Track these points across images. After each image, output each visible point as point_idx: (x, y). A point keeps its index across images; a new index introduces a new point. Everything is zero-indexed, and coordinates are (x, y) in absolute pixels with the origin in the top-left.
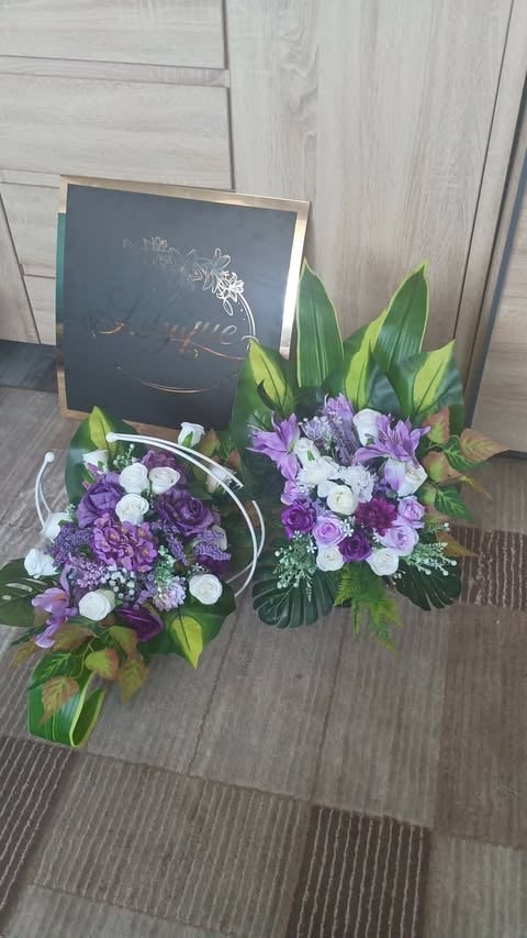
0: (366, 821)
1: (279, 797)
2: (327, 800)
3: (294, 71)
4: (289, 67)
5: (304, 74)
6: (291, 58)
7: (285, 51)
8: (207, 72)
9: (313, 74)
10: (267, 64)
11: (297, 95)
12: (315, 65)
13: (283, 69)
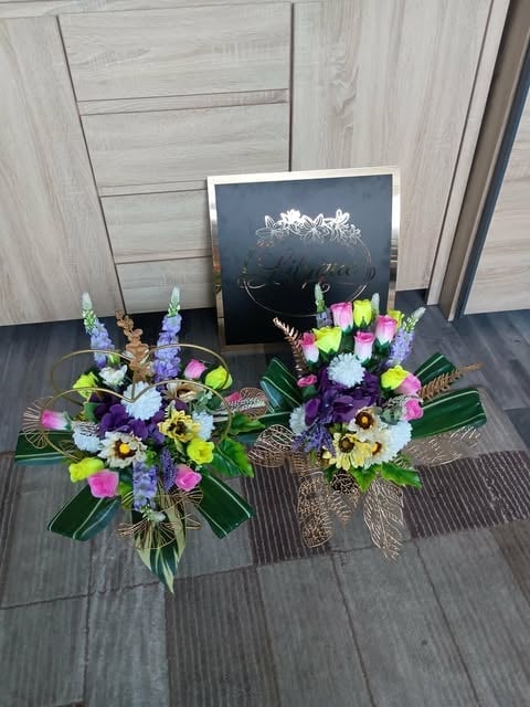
3: (340, 85)
4: (336, 82)
5: (346, 85)
6: (338, 76)
7: (334, 71)
8: (273, 93)
9: (353, 85)
10: (321, 83)
11: (340, 101)
12: (355, 81)
13: (331, 85)
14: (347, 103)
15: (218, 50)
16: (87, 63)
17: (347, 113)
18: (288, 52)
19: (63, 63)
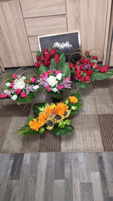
0: (106, 114)
1: (93, 115)
2: (100, 113)
3: (77, 13)
4: (76, 12)
5: (78, 13)
6: (76, 11)
7: (75, 10)
9: (80, 13)
10: (73, 13)
11: (77, 17)
12: (80, 12)
13: (75, 13)
14: (79, 17)
15: (51, 6)
16: (25, 10)
17: (79, 19)
18: (65, 6)
19: (21, 10)
